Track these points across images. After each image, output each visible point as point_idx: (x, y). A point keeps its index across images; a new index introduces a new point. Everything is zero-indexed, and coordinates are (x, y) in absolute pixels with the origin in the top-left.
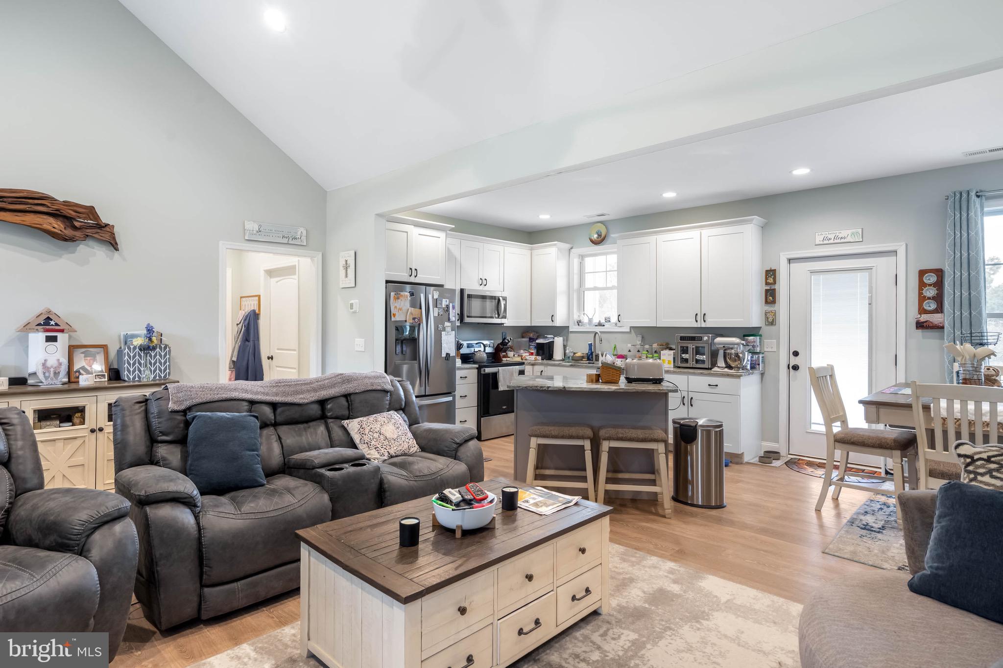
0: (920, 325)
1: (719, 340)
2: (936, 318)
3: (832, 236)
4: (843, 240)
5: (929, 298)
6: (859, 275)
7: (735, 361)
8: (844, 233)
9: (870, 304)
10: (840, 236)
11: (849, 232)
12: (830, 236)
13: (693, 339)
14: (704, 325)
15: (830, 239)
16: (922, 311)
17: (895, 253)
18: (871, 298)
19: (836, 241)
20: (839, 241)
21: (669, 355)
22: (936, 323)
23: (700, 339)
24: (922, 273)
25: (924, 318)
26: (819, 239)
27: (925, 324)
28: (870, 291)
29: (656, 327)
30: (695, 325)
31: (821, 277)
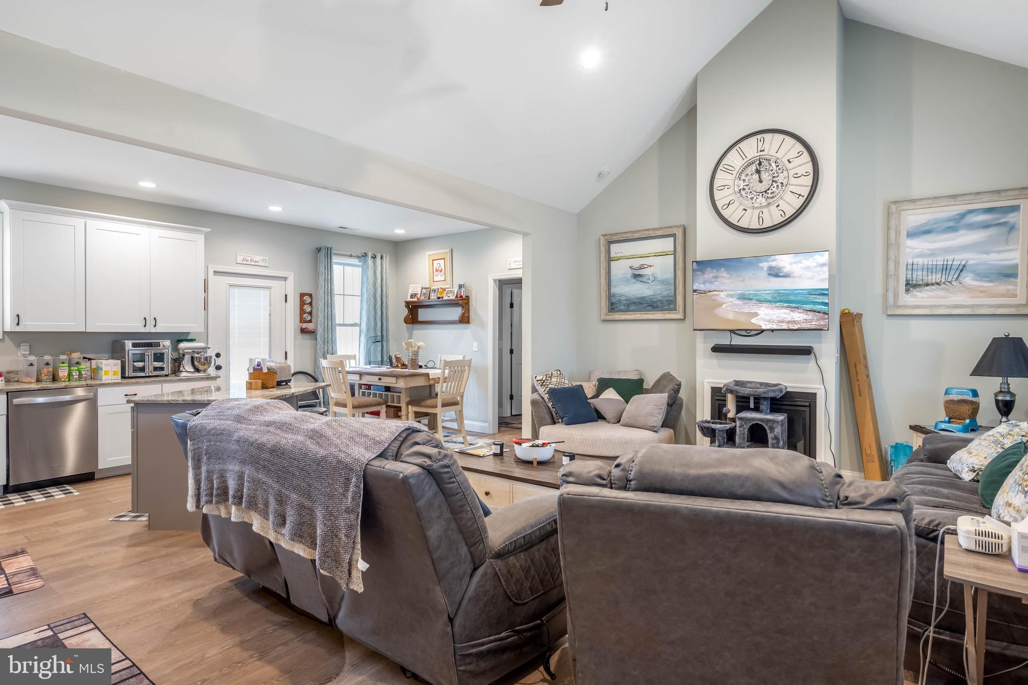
0: (303, 331)
1: (182, 345)
2: (310, 326)
3: (249, 259)
4: (256, 264)
5: (307, 313)
6: (262, 292)
7: (204, 364)
8: (257, 258)
9: (270, 315)
10: (255, 260)
11: (261, 258)
12: (248, 258)
13: (150, 345)
14: (153, 330)
15: (248, 261)
16: (302, 320)
17: (285, 279)
18: (270, 310)
19: (252, 263)
20: (253, 263)
21: (115, 365)
22: (310, 329)
23: (158, 345)
24: (302, 295)
25: (305, 325)
26: (239, 260)
27: (305, 330)
28: (270, 305)
29: (85, 333)
30: (143, 330)
31: (236, 290)
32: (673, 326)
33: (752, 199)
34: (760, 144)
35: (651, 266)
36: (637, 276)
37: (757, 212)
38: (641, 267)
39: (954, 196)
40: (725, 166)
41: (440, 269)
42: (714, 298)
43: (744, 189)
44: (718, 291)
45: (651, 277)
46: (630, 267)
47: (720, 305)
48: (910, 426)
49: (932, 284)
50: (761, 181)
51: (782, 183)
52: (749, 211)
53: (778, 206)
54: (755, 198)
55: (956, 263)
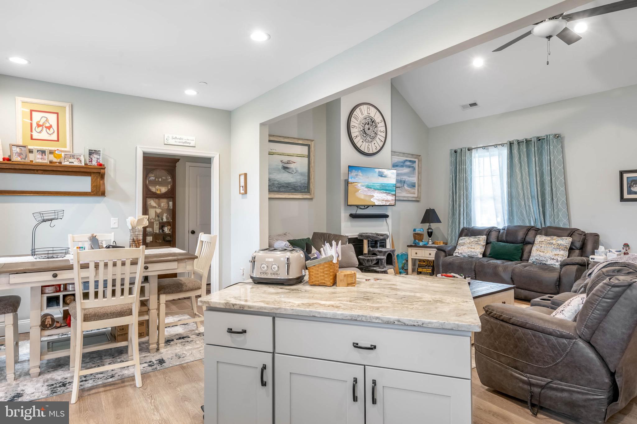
32: (306, 203)
33: (365, 137)
34: (368, 110)
35: (294, 163)
36: (285, 168)
37: (367, 144)
38: (288, 162)
39: (404, 153)
40: (355, 115)
41: (48, 125)
42: (355, 186)
43: (362, 131)
44: (357, 183)
45: (294, 170)
46: (281, 161)
47: (358, 190)
48: (407, 246)
49: (398, 187)
50: (369, 129)
51: (376, 133)
52: (364, 143)
53: (374, 144)
54: (366, 137)
55: (403, 180)
